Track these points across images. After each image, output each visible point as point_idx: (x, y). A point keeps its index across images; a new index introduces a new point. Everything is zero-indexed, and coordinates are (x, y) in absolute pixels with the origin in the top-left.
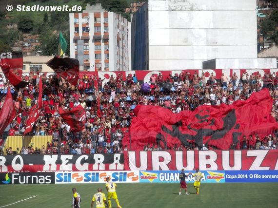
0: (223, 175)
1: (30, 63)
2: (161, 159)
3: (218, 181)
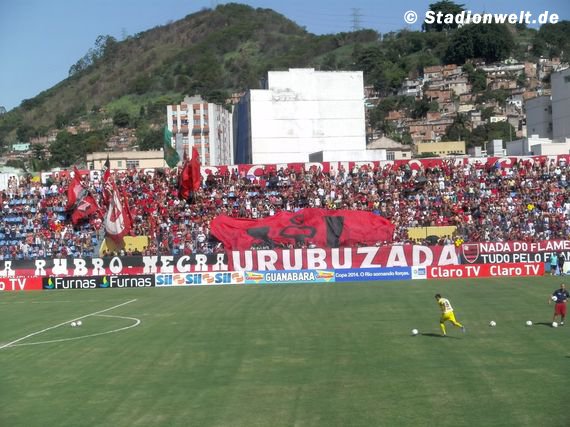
0: (333, 273)
1: (126, 159)
2: (267, 259)
3: (328, 280)
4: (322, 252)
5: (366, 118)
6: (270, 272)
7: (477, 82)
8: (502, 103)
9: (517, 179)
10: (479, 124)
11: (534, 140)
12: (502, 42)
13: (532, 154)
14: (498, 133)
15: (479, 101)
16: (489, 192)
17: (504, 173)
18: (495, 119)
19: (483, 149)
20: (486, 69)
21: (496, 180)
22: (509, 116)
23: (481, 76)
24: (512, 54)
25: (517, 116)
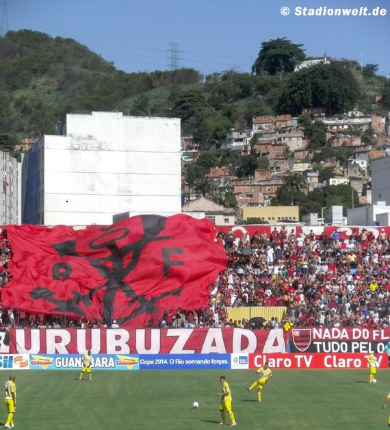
0: (136, 360)
2: (58, 340)
3: (130, 367)
4: (125, 334)
5: (183, 174)
6: (62, 356)
7: (314, 136)
8: (344, 162)
9: (357, 254)
10: (316, 186)
11: (379, 208)
12: (346, 91)
13: (377, 224)
14: (338, 198)
15: (316, 159)
16: (326, 268)
17: (344, 246)
18: (335, 182)
19: (320, 216)
20: (326, 122)
21: (333, 254)
22: (352, 179)
23: (319, 129)
24: (357, 105)
25: (360, 179)
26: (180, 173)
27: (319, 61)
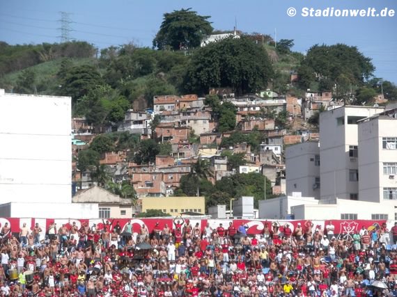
5: (74, 160)
7: (223, 119)
8: (256, 148)
9: (270, 250)
10: (224, 174)
11: (295, 199)
12: (258, 68)
13: (293, 217)
14: (250, 188)
15: (224, 145)
16: (234, 267)
17: (255, 242)
18: (246, 169)
19: (228, 208)
20: (235, 103)
21: (243, 251)
22: (264, 166)
23: (228, 111)
24: (270, 85)
25: (273, 167)
26: (71, 159)
27: (228, 35)
